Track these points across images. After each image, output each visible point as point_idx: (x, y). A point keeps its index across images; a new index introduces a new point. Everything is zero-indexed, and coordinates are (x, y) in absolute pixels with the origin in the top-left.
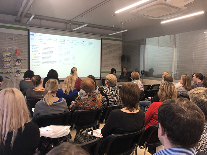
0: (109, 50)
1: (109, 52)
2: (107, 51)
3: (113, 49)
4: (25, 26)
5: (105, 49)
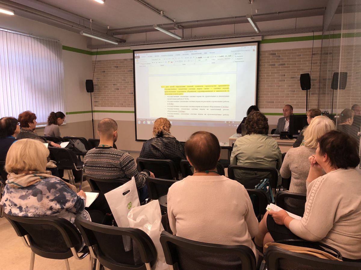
0: (282, 65)
2: (276, 68)
3: (292, 61)
4: (128, 46)
5: (271, 64)
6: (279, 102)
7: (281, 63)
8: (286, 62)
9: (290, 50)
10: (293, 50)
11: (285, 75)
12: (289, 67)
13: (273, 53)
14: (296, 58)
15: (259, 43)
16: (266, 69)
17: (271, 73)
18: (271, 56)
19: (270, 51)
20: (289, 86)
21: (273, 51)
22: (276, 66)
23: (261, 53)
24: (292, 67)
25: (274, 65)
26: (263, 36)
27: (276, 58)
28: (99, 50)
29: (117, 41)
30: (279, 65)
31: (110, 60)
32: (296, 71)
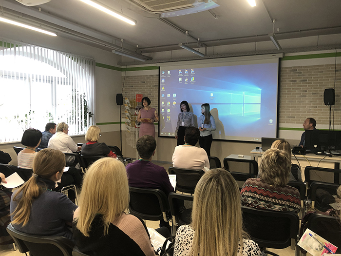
0: (303, 81)
1: (301, 86)
2: (297, 83)
3: (314, 78)
4: (154, 63)
5: (292, 80)
6: (301, 118)
7: (302, 79)
8: (307, 78)
9: (311, 66)
10: (314, 66)
11: (306, 91)
12: (311, 83)
13: (294, 70)
14: (318, 75)
15: (280, 60)
16: (287, 85)
18: (292, 72)
19: (291, 67)
20: (311, 102)
21: (294, 67)
22: (297, 82)
23: (282, 69)
24: (314, 83)
25: (296, 81)
26: (284, 53)
27: (297, 74)
28: (128, 67)
29: (144, 59)
30: (300, 81)
31: (138, 76)
32: (318, 87)
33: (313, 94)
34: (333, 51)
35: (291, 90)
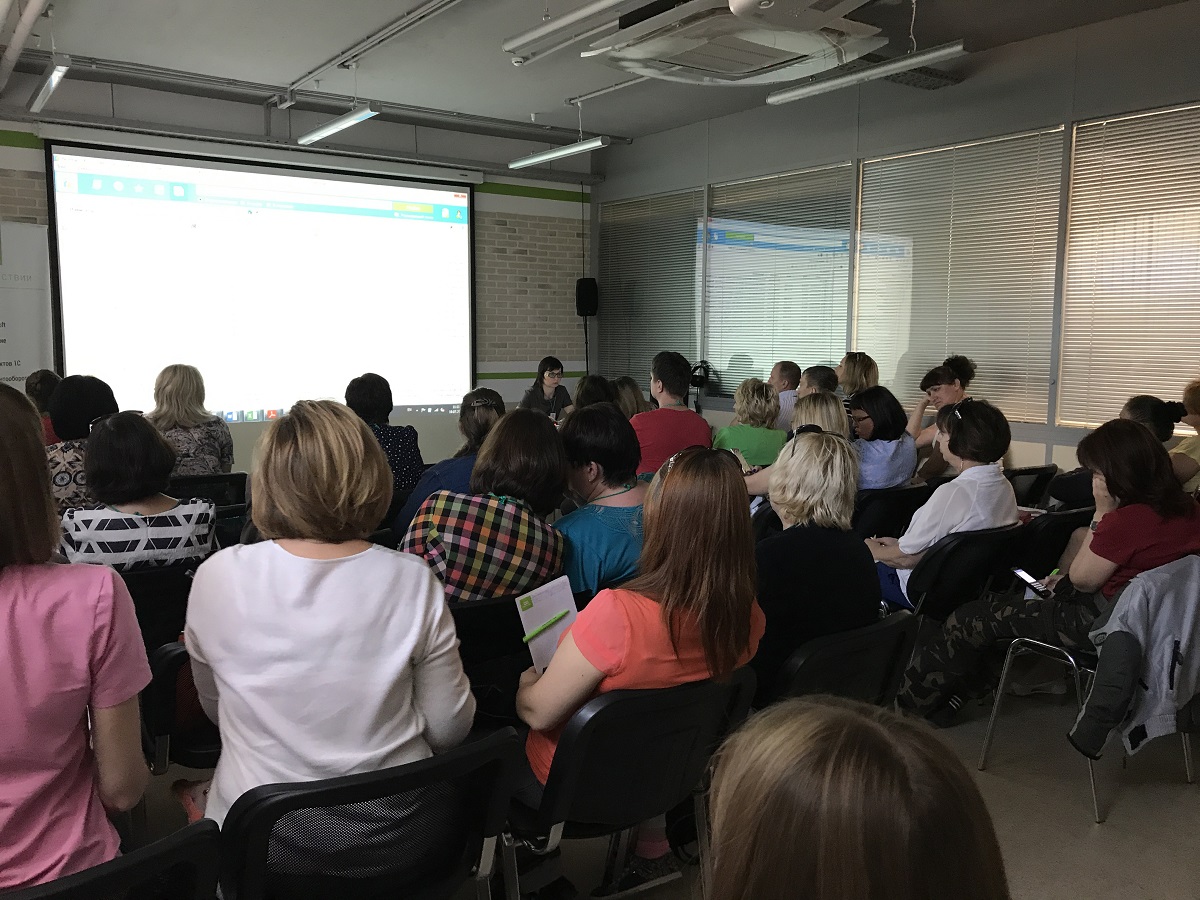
0: (520, 252)
1: (517, 265)
2: (508, 258)
3: (542, 247)
4: (24, 121)
5: (496, 246)
7: (518, 248)
8: (527, 246)
9: (534, 218)
10: (541, 218)
11: (526, 279)
12: (535, 260)
13: (502, 221)
14: (546, 240)
15: (473, 189)
17: (499, 271)
18: (497, 226)
19: (494, 215)
20: (536, 306)
21: (501, 214)
22: (508, 253)
24: (541, 260)
25: (503, 251)
26: (487, 175)
27: (507, 234)
30: (514, 253)
32: (548, 270)
33: (541, 286)
34: (577, 188)
35: (496, 274)
